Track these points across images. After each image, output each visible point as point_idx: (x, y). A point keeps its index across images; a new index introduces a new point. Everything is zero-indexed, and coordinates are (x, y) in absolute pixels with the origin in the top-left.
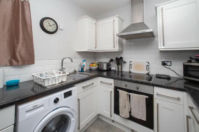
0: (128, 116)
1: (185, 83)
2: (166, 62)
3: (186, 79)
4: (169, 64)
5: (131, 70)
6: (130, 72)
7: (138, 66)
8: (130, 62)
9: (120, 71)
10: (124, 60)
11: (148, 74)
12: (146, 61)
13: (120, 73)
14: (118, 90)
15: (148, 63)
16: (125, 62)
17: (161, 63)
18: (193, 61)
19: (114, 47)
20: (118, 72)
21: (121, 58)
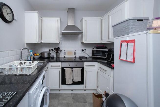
0: (72, 83)
1: (92, 59)
2: (84, 50)
3: (93, 57)
4: (85, 50)
5: (65, 56)
6: (65, 57)
7: (70, 53)
8: (65, 50)
9: (58, 57)
10: (60, 49)
11: (75, 57)
12: (74, 50)
13: (58, 58)
14: (64, 69)
15: (75, 50)
16: (61, 51)
17: (81, 50)
18: (95, 48)
19: (57, 40)
20: (57, 57)
21: (59, 48)
